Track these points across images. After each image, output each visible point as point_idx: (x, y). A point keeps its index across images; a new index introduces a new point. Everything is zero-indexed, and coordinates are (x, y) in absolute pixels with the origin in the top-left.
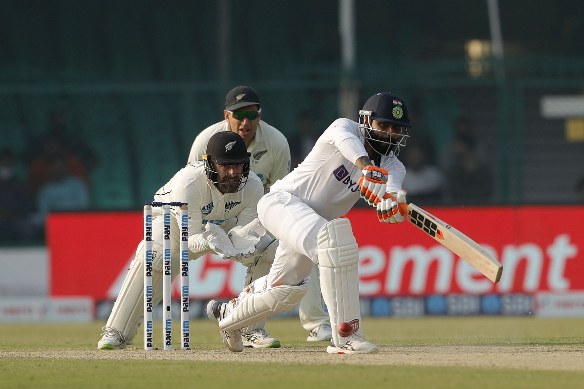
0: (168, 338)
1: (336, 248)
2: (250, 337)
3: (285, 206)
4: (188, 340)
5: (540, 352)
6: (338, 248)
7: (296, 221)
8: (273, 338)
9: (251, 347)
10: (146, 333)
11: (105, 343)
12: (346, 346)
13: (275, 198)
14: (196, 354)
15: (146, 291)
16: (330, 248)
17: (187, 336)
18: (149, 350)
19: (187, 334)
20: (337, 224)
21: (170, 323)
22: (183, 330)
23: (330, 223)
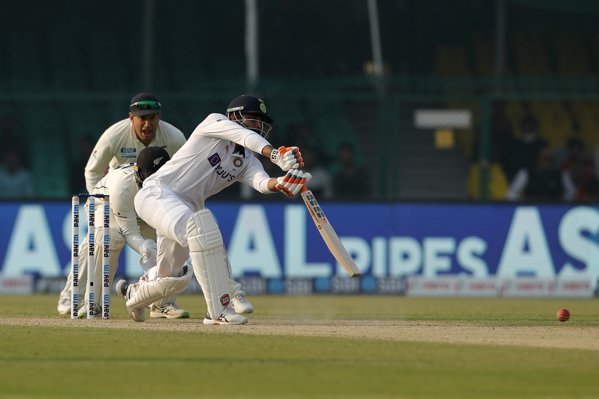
1: (204, 234)
2: (164, 310)
3: (157, 199)
4: (108, 311)
5: (404, 326)
6: (205, 234)
7: (167, 211)
8: (183, 310)
9: (165, 318)
11: (82, 312)
12: (221, 318)
13: (148, 192)
14: (114, 323)
15: (73, 269)
16: (198, 235)
17: (107, 307)
18: (75, 319)
20: (201, 214)
21: (93, 296)
22: (104, 302)
23: (196, 214)
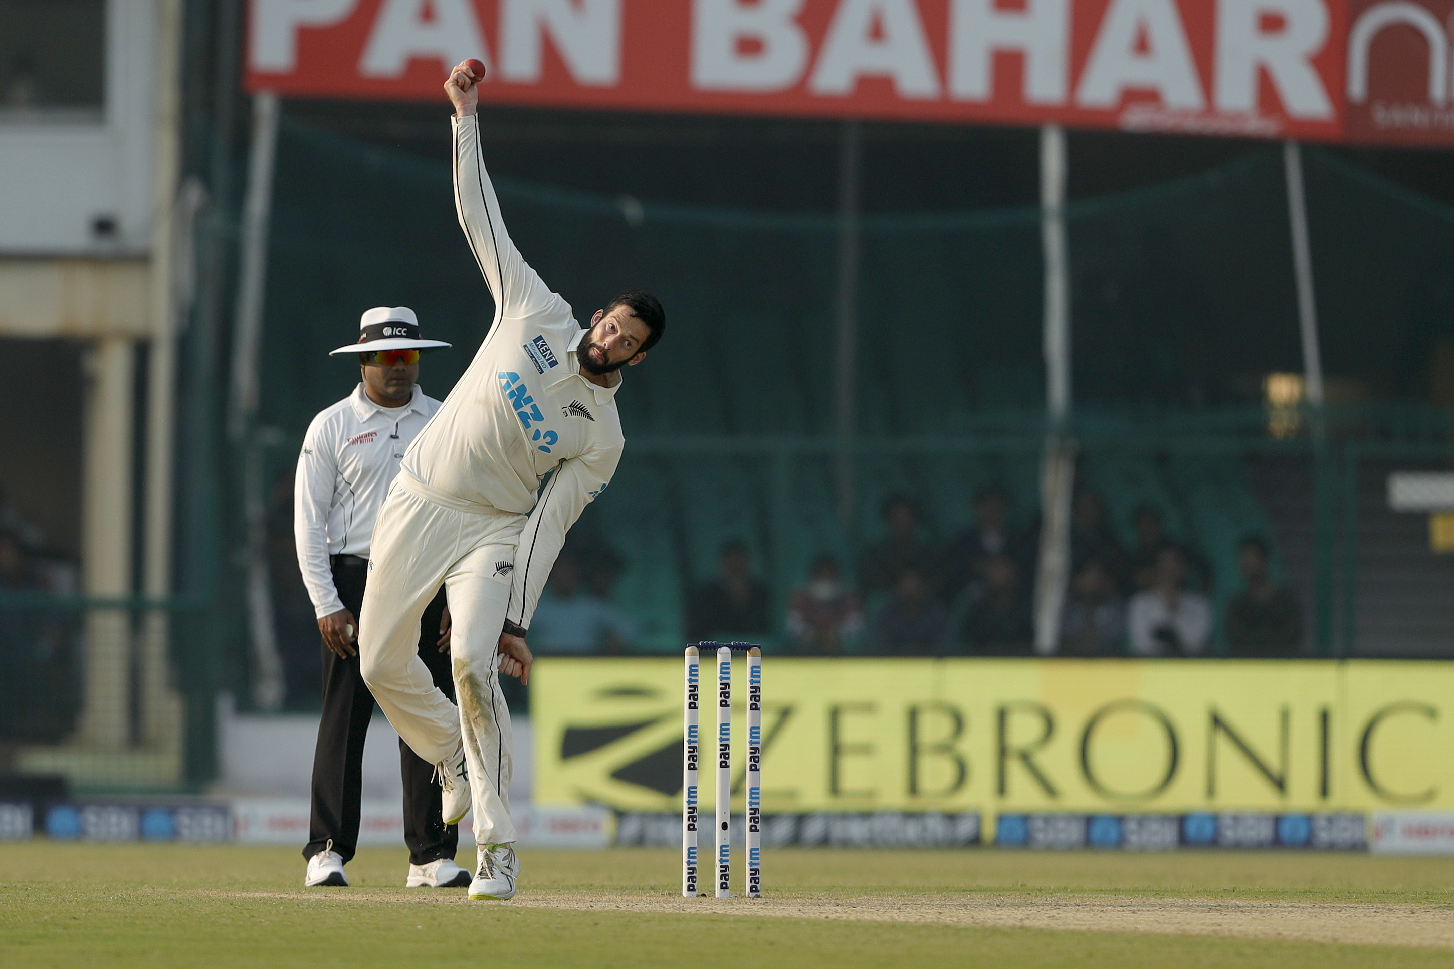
0: (724, 876)
4: (757, 881)
10: (685, 866)
14: (770, 905)
15: (687, 795)
17: (755, 874)
18: (690, 898)
19: (756, 871)
21: (727, 851)
22: (749, 864)
